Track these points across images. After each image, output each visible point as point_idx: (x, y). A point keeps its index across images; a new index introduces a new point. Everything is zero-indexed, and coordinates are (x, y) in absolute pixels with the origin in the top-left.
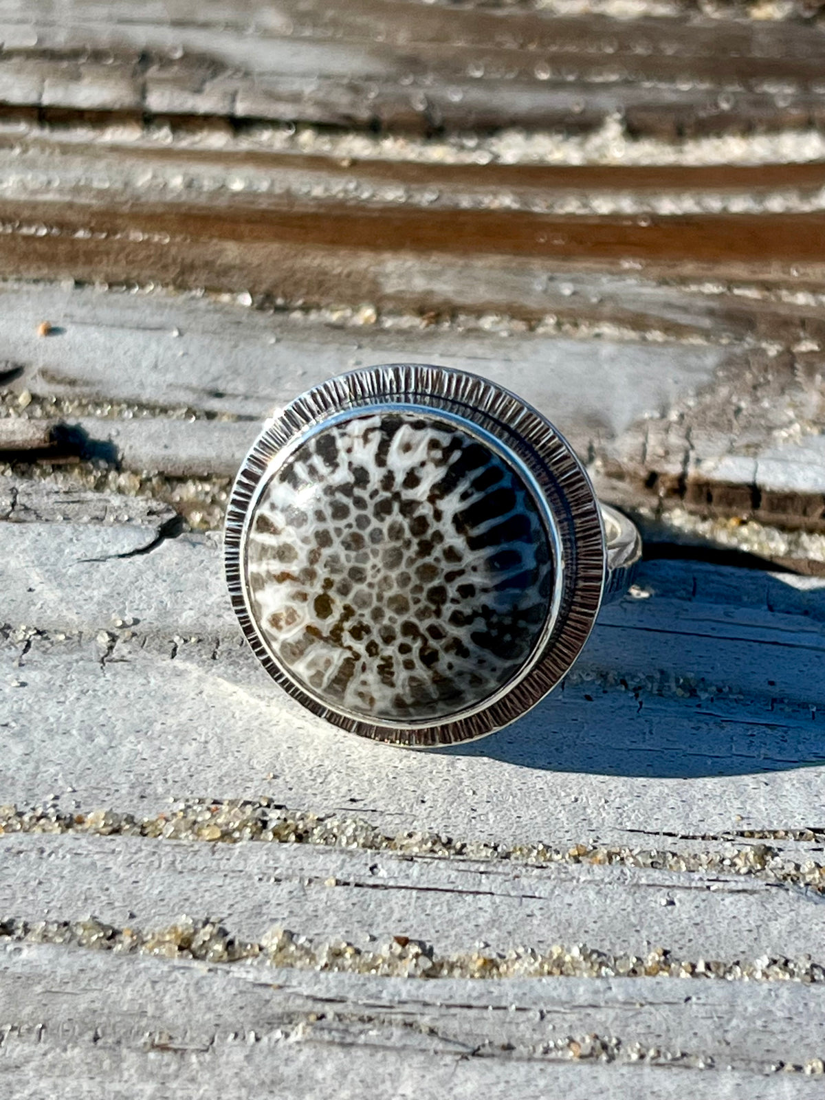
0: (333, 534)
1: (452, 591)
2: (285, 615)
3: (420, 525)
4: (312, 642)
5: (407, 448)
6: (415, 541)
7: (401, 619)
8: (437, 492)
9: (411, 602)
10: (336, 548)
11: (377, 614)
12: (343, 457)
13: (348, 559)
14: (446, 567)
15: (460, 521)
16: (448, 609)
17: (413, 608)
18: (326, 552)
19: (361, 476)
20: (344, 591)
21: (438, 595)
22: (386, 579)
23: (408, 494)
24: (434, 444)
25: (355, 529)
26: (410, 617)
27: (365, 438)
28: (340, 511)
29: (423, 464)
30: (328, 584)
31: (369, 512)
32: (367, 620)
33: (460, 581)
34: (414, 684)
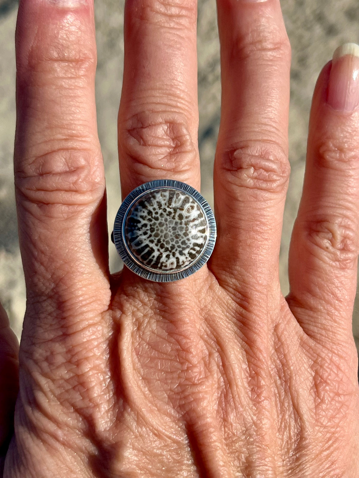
0: (184, 236)
1: (149, 232)
2: (190, 211)
3: (162, 246)
4: (181, 207)
5: (172, 264)
6: (162, 242)
7: (159, 221)
8: (161, 256)
9: (158, 226)
10: (181, 233)
11: (166, 220)
12: (188, 256)
13: (178, 232)
14: (152, 238)
15: (152, 250)
16: (149, 227)
17: (157, 225)
18: (184, 231)
19: (181, 253)
20: (176, 223)
21: (152, 230)
22: (167, 230)
23: (168, 253)
24: (166, 266)
25: (178, 240)
26: (157, 222)
27: (184, 262)
28: (184, 243)
29: (167, 261)
30: (181, 223)
31: (176, 245)
32: (168, 217)
33: (148, 235)
34: (151, 204)
